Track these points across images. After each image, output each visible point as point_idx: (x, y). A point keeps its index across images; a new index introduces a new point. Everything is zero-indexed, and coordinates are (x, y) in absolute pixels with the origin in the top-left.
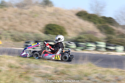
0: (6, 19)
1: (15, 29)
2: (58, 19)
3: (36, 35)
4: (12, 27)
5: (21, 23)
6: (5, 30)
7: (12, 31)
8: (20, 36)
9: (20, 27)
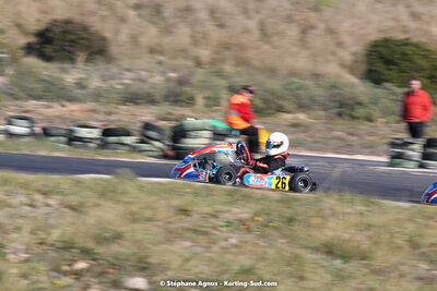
0: (203, 15)
1: (241, 62)
2: (415, 16)
3: (333, 86)
4: (227, 54)
5: (265, 34)
6: (199, 64)
7: (228, 68)
8: (272, 92)
9: (261, 53)
